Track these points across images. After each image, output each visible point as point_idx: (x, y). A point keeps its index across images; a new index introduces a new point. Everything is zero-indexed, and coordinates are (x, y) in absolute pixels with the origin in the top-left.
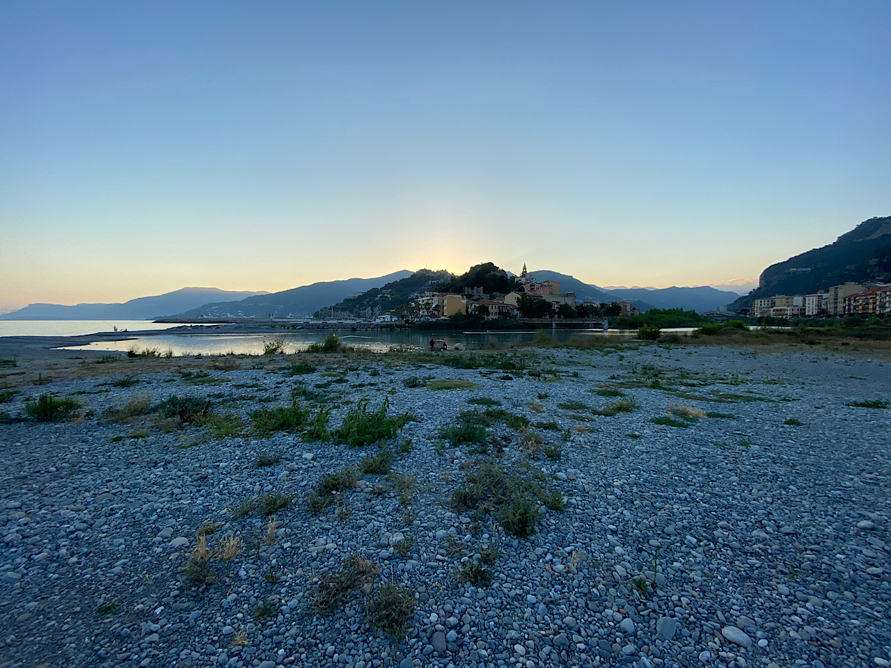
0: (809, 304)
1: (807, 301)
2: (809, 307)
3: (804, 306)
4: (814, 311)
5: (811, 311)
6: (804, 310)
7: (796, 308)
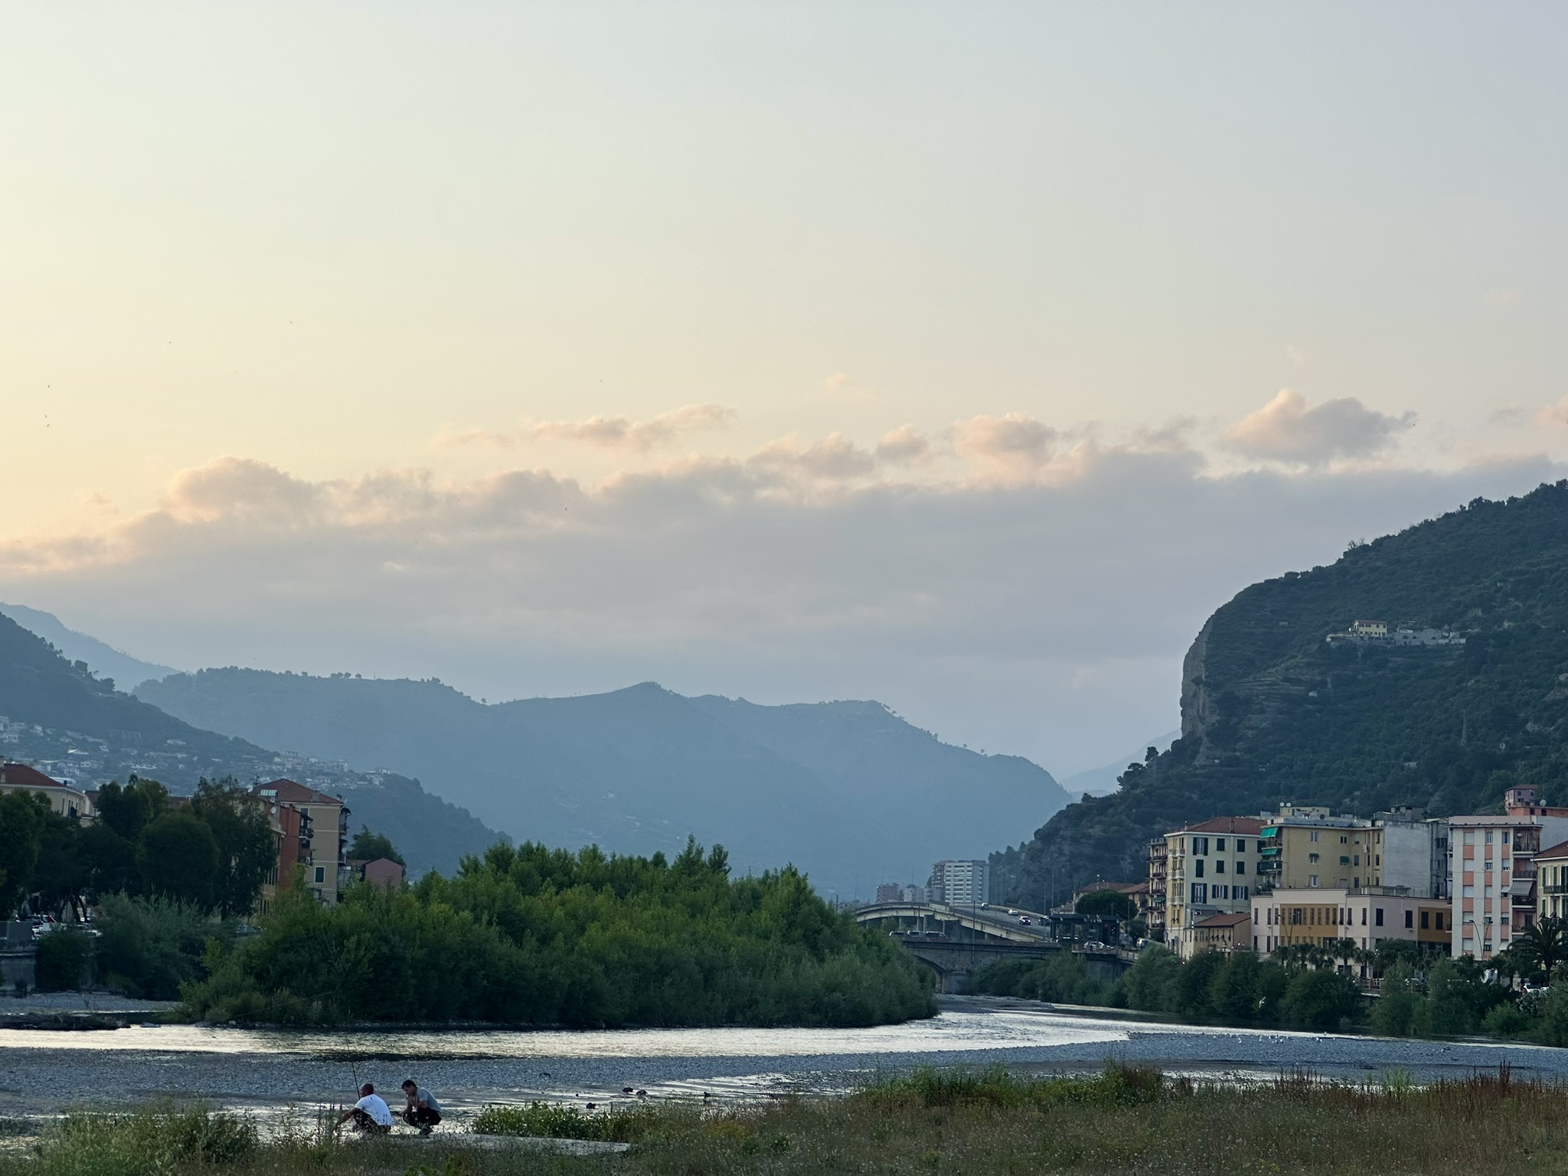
0: (1468, 884)
1: (1456, 865)
2: (1468, 904)
3: (1440, 891)
4: (1496, 931)
5: (1479, 932)
6: (1442, 921)
7: (1396, 912)
